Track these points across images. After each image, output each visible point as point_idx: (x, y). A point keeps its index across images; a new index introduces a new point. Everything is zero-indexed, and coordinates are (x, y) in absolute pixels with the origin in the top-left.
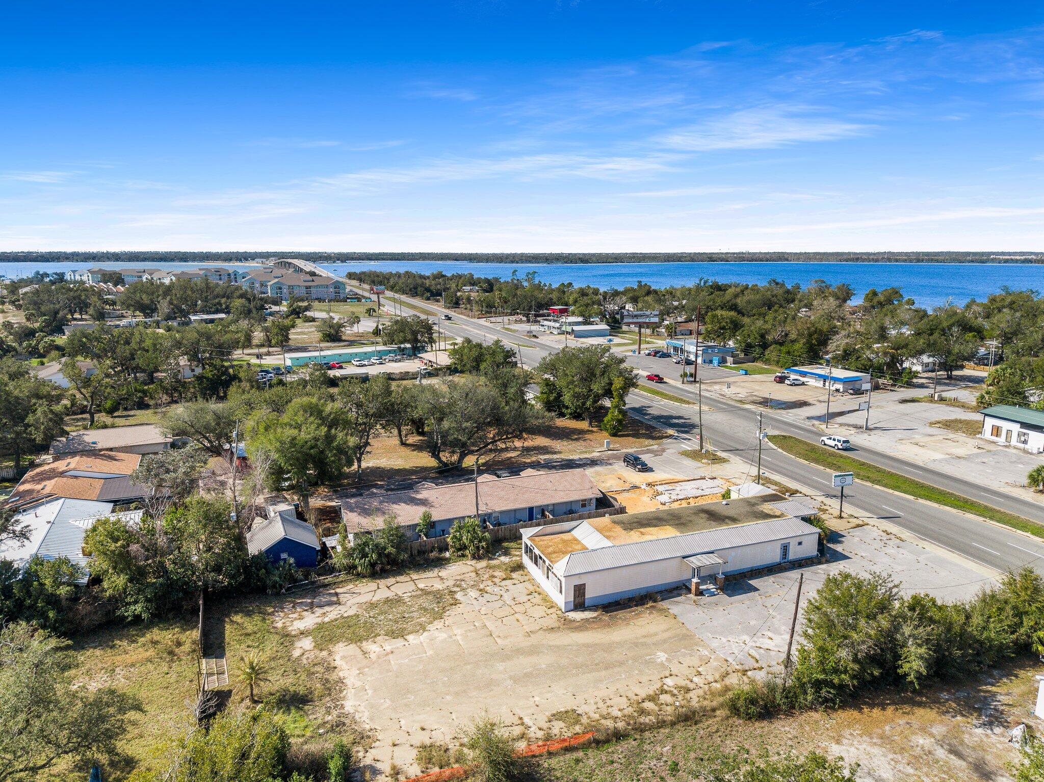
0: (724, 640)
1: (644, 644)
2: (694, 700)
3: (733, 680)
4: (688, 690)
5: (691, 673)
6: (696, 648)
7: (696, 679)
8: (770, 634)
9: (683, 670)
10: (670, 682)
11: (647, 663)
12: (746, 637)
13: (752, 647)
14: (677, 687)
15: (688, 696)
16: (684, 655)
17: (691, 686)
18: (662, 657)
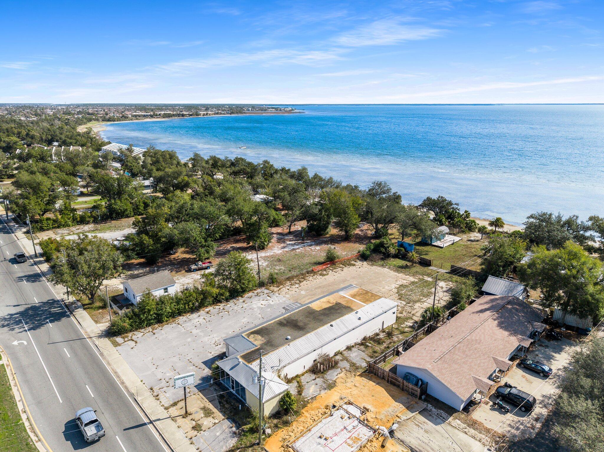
0: (281, 301)
1: (312, 295)
2: (288, 283)
3: (276, 289)
4: (291, 285)
5: (290, 289)
6: (291, 297)
7: (289, 288)
8: (262, 306)
9: (294, 290)
10: (297, 286)
11: (307, 290)
12: (272, 303)
13: (269, 300)
14: (295, 285)
15: (290, 283)
16: (295, 294)
17: (290, 286)
18: (303, 292)
